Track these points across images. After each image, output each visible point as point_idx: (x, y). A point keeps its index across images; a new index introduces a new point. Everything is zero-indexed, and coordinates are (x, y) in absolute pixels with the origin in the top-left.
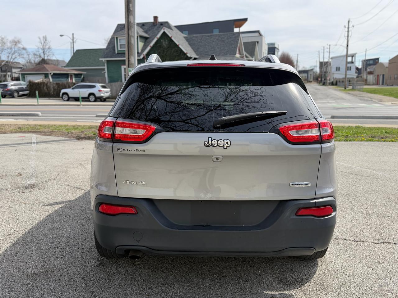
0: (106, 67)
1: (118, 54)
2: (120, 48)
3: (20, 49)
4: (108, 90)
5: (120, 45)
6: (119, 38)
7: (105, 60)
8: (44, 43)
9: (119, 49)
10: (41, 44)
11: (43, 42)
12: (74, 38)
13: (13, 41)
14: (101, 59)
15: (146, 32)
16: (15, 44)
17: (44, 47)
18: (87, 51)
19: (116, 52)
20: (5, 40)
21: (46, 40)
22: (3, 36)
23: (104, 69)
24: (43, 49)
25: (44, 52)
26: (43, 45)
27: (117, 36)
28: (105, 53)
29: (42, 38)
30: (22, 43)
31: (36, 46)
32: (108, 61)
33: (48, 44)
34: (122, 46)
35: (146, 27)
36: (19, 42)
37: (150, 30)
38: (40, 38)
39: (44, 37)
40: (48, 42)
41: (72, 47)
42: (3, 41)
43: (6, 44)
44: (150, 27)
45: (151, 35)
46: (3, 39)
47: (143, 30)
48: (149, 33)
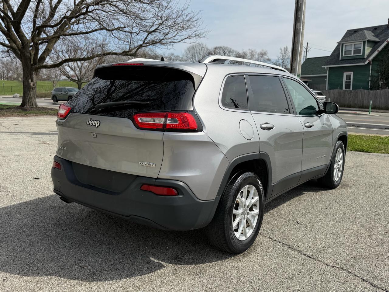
0: (327, 75)
1: (341, 60)
2: (345, 54)
3: (265, 60)
4: (324, 97)
5: (345, 51)
6: (344, 45)
7: (327, 68)
8: (285, 53)
9: (344, 56)
10: (281, 55)
11: (283, 53)
12: (308, 48)
13: (260, 53)
14: (323, 67)
15: (377, 36)
16: (262, 55)
17: (284, 58)
18: (317, 59)
19: (340, 59)
20: (254, 53)
21: (286, 51)
22: (253, 50)
23: (326, 77)
24: (283, 60)
25: (283, 62)
26: (283, 55)
27: (343, 43)
28: (329, 61)
29: (283, 49)
30: (268, 55)
31: (277, 57)
32: (330, 68)
33: (288, 54)
34: (347, 53)
35: (378, 31)
36: (265, 54)
37: (382, 34)
38: (281, 49)
39: (285, 48)
40: (288, 52)
41: (305, 56)
42: (253, 54)
43: (254, 57)
44: (383, 31)
45: (382, 39)
46: (253, 51)
47: (374, 34)
48: (381, 36)
